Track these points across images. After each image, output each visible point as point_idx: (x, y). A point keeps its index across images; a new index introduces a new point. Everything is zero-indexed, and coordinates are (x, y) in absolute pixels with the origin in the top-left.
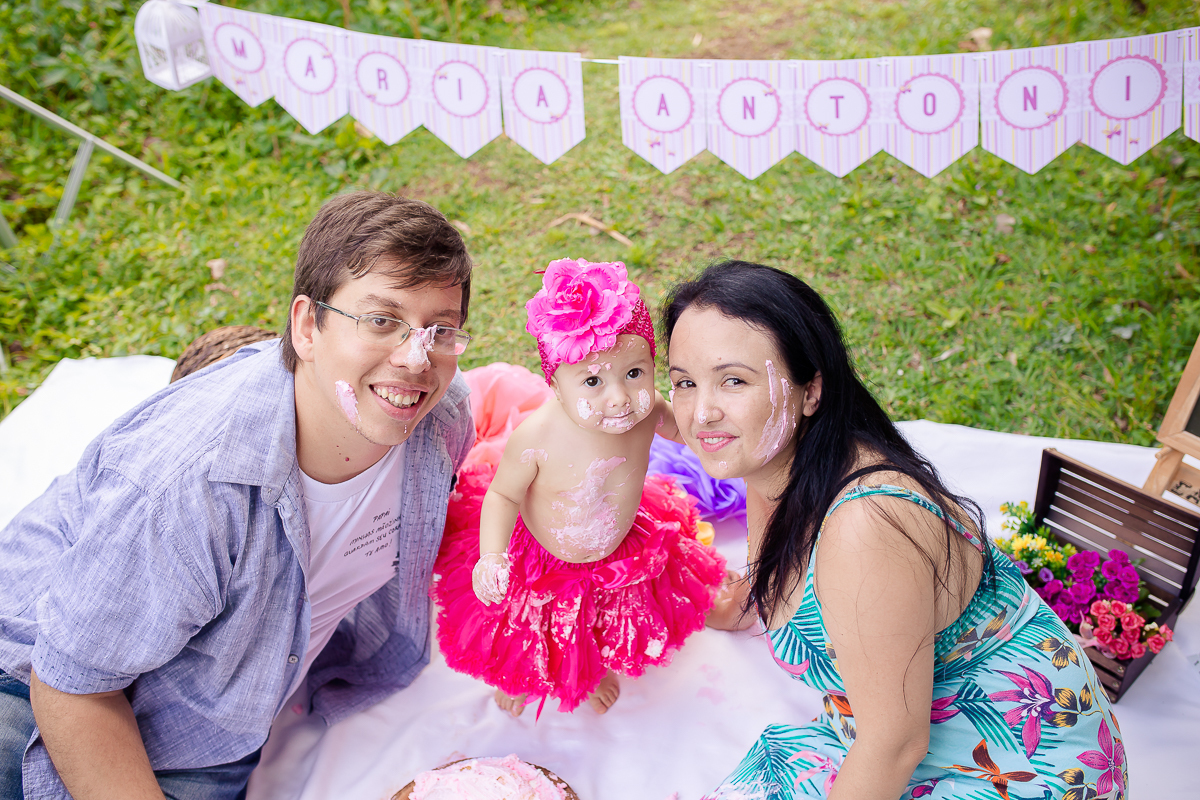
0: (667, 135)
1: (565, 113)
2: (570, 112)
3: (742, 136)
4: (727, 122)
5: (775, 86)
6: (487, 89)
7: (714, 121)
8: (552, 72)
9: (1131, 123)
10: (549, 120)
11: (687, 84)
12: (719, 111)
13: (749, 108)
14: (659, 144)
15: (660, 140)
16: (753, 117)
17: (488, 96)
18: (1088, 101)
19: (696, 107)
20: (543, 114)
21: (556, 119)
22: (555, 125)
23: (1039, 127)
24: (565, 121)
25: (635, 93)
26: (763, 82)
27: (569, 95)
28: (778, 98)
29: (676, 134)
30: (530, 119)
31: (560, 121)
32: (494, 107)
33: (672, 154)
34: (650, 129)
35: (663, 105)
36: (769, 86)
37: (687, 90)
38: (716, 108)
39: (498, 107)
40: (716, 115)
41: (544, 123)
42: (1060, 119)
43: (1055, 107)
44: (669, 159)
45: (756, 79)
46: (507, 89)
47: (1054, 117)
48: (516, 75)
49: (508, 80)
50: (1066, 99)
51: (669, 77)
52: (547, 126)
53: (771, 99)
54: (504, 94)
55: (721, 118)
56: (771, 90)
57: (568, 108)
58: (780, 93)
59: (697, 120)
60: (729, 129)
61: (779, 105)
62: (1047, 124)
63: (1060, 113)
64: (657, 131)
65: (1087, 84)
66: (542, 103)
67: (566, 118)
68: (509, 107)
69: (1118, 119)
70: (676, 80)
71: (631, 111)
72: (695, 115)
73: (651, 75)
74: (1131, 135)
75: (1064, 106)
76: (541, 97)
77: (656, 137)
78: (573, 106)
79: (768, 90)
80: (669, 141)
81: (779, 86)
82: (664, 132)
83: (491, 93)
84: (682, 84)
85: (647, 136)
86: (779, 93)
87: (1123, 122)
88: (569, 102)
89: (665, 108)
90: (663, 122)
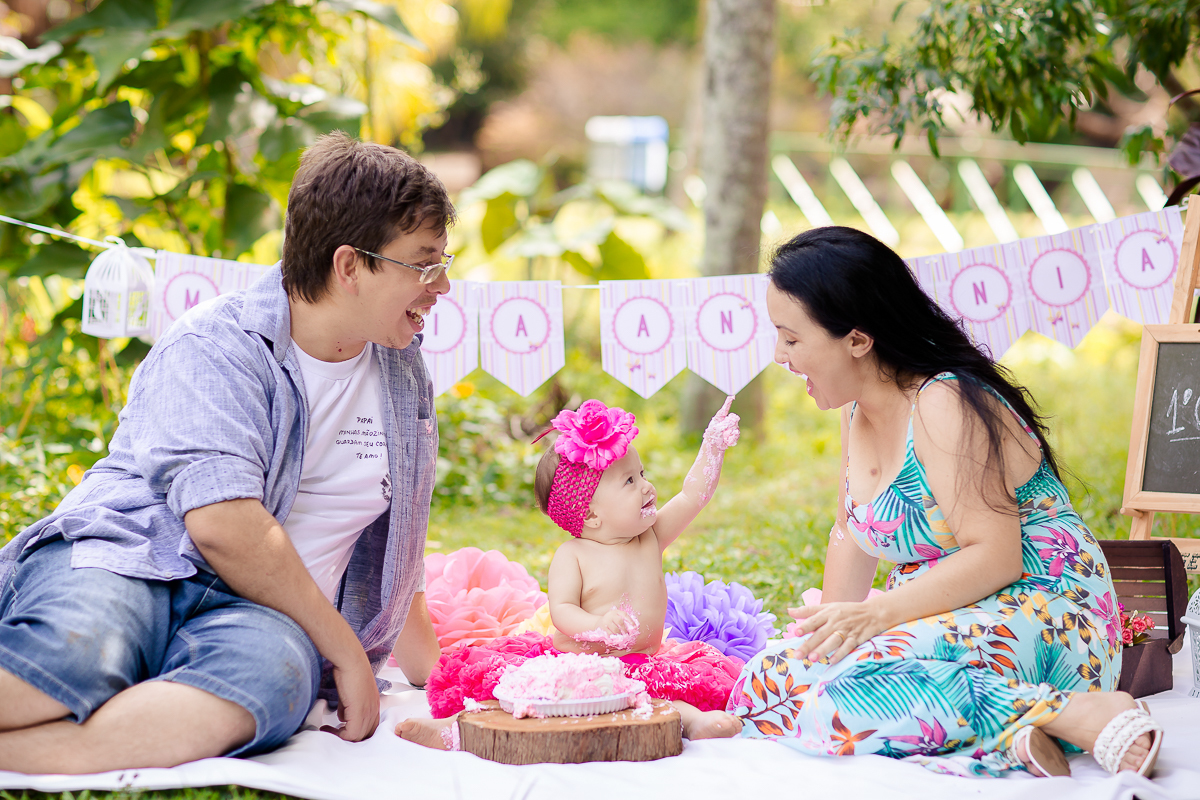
0: (648, 357)
1: (545, 341)
2: (550, 340)
3: (721, 351)
4: (706, 338)
5: (750, 298)
6: (465, 322)
7: (694, 338)
8: (533, 301)
9: (1069, 308)
10: (529, 349)
11: (667, 304)
12: (698, 328)
13: (727, 322)
14: (639, 367)
15: (640, 363)
16: (731, 331)
17: (465, 329)
18: (1029, 292)
19: (675, 325)
20: (522, 343)
21: (534, 348)
22: (534, 355)
23: (993, 319)
24: (544, 349)
25: (614, 316)
26: (739, 296)
27: (549, 322)
28: (753, 311)
29: (656, 354)
30: (508, 350)
31: (539, 350)
32: (471, 339)
33: (652, 377)
34: (630, 352)
35: (643, 326)
36: (745, 299)
37: (666, 309)
38: (695, 325)
39: (475, 339)
40: (696, 332)
41: (522, 353)
42: (1009, 311)
43: (1002, 299)
44: (650, 382)
45: (732, 294)
46: (485, 321)
47: (1003, 309)
48: (496, 305)
49: (487, 312)
50: (1010, 292)
51: (649, 298)
52: (525, 357)
53: (748, 311)
54: (482, 326)
55: (700, 334)
56: (746, 303)
57: (548, 335)
58: (755, 305)
59: (674, 339)
60: (709, 345)
61: (755, 317)
62: (999, 316)
63: (1008, 304)
64: (637, 354)
65: (1026, 277)
66: (521, 333)
67: (546, 346)
68: (487, 339)
69: (1058, 306)
70: (655, 300)
71: (612, 335)
72: (675, 333)
73: (631, 296)
74: (1072, 320)
75: (1010, 298)
76: (521, 326)
77: (636, 359)
78: (552, 333)
79: (743, 303)
80: (649, 364)
81: (754, 298)
82: (644, 354)
83: (468, 326)
84: (662, 304)
85: (626, 359)
87: (1062, 309)
88: (549, 329)
89: (645, 329)
90: (644, 344)
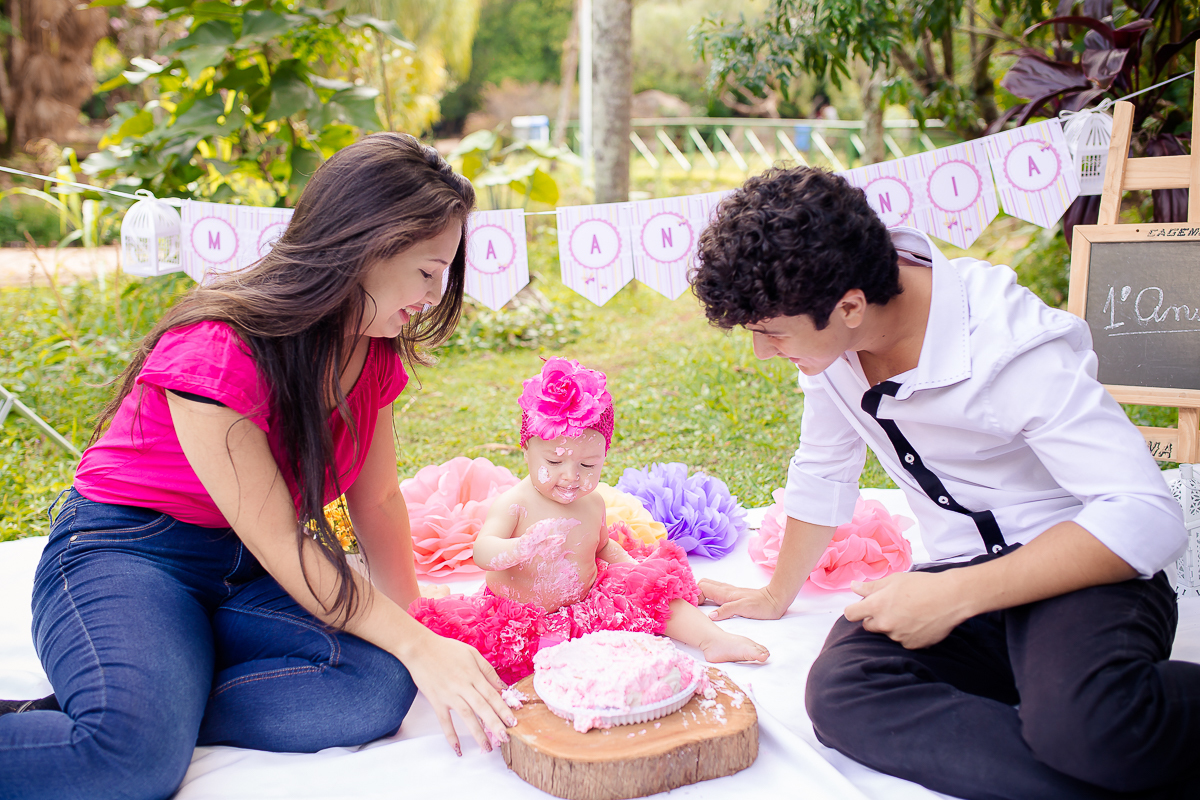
0: (600, 271)
1: (511, 262)
2: (515, 261)
3: (663, 262)
4: (650, 252)
5: (686, 217)
7: (639, 252)
8: (499, 227)
9: (963, 213)
10: (498, 270)
11: (615, 224)
12: (642, 244)
13: (667, 238)
14: (593, 280)
15: (594, 276)
16: (671, 245)
18: (928, 200)
19: (623, 242)
20: (492, 265)
21: (503, 268)
22: (503, 274)
24: (511, 269)
25: (571, 237)
26: (676, 215)
27: (514, 246)
28: (690, 227)
29: (607, 268)
30: (480, 272)
31: (507, 270)
33: (604, 287)
34: (585, 267)
35: (595, 245)
36: (682, 217)
37: (615, 229)
38: (640, 241)
40: (641, 248)
41: (492, 274)
42: (911, 216)
43: (905, 209)
44: (602, 292)
45: (671, 213)
47: (905, 216)
50: (912, 200)
51: (599, 220)
52: (495, 276)
53: (685, 228)
55: (644, 249)
56: (684, 221)
57: (514, 257)
59: (625, 254)
60: (652, 258)
61: (691, 232)
63: (910, 212)
64: (591, 268)
65: (925, 186)
66: (491, 255)
67: (512, 266)
69: (953, 212)
70: (605, 222)
71: (569, 253)
72: (623, 249)
73: (584, 220)
74: (966, 224)
75: (911, 206)
76: (491, 250)
77: (593, 274)
78: (517, 255)
79: (681, 221)
80: (602, 276)
81: (690, 216)
82: (597, 269)
84: (610, 225)
85: (582, 274)
86: (690, 222)
87: (957, 214)
88: (515, 252)
89: (598, 247)
90: (597, 260)
